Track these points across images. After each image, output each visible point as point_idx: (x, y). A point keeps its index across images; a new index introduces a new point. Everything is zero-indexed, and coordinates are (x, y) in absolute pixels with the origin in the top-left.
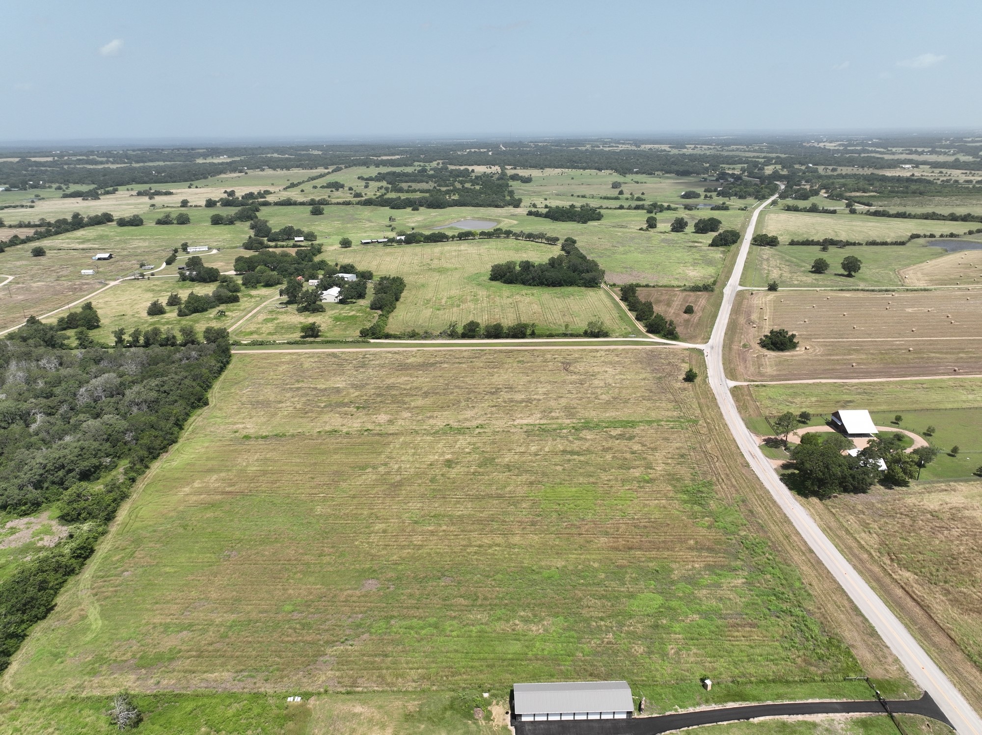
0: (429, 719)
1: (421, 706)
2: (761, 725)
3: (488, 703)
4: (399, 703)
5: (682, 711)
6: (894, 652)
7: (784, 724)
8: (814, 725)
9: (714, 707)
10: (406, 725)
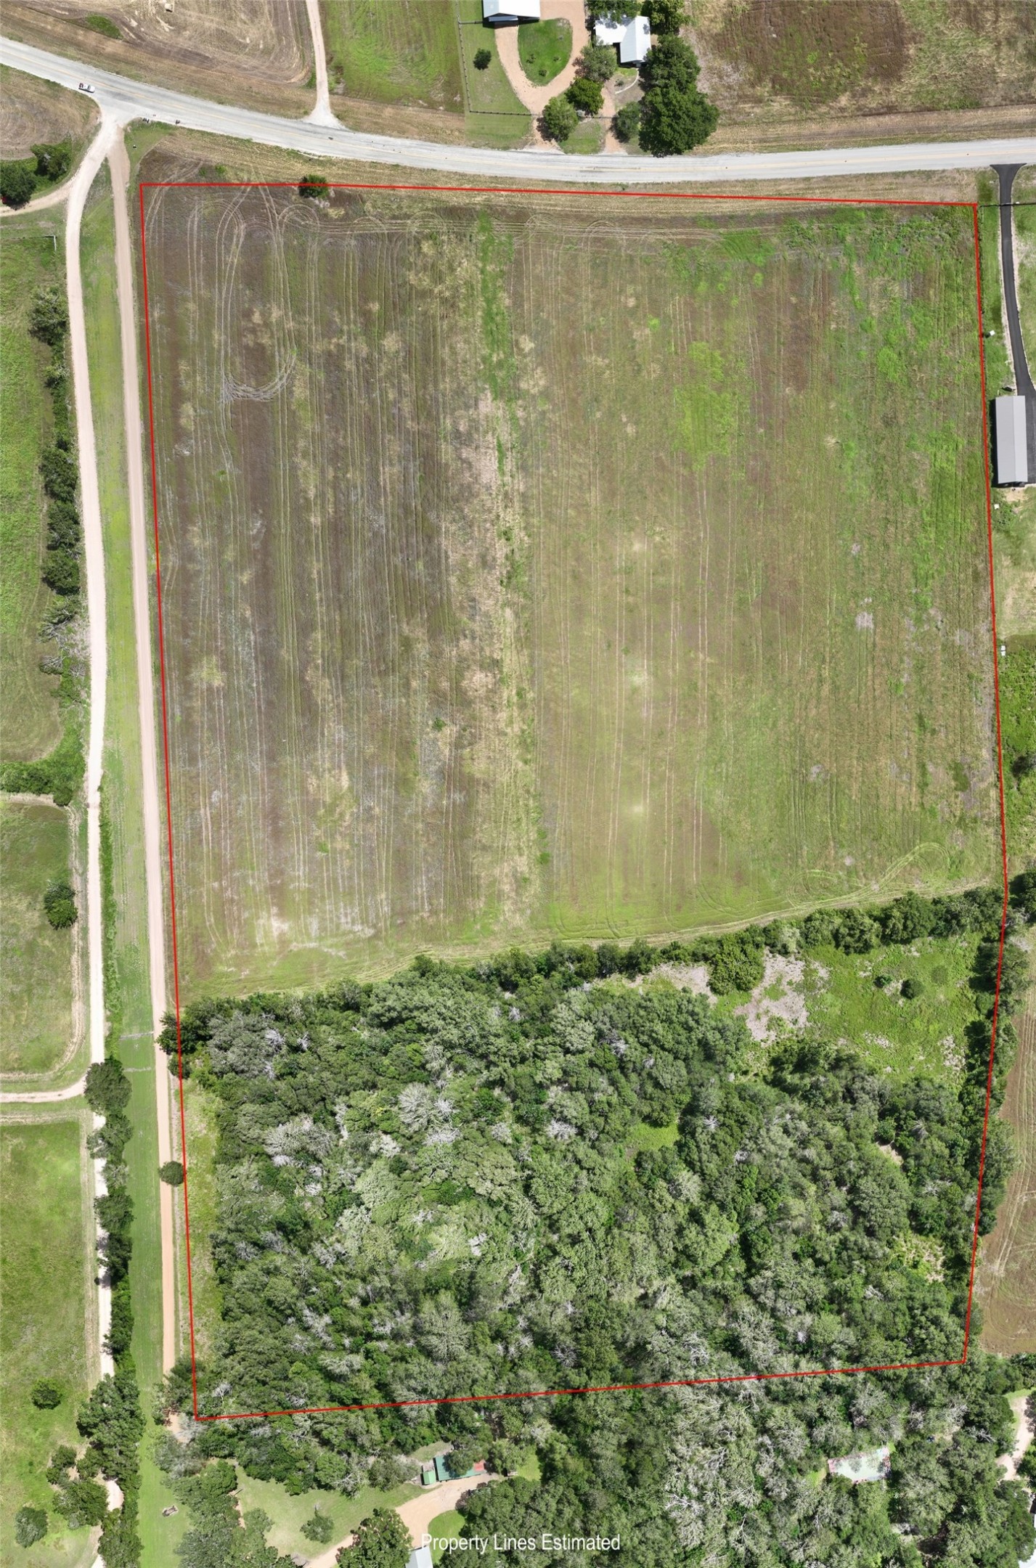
0: (1017, 547)
1: (1006, 555)
2: (1022, 304)
3: (1004, 505)
4: (1005, 572)
5: (1011, 359)
6: (950, 168)
7: (1021, 286)
8: (1022, 265)
9: (1007, 333)
10: (1023, 564)
